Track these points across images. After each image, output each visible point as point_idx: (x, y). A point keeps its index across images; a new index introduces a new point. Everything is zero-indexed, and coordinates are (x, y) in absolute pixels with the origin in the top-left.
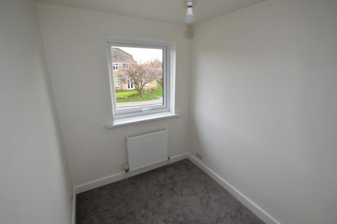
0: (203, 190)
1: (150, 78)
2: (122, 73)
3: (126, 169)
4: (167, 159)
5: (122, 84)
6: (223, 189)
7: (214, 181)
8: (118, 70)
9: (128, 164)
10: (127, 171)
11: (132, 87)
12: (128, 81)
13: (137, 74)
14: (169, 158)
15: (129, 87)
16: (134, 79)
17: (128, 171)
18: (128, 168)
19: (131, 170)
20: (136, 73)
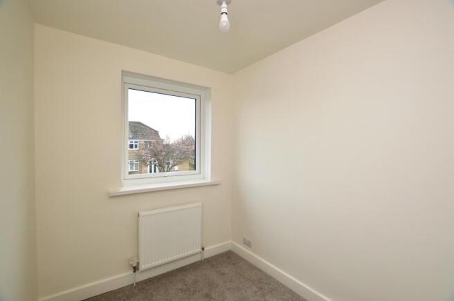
0: (256, 292)
1: (180, 159)
2: (143, 152)
3: (135, 265)
4: (200, 249)
5: (141, 167)
6: (287, 288)
7: (271, 278)
8: (138, 149)
9: (138, 256)
10: (135, 269)
11: (155, 171)
12: (150, 162)
13: (164, 153)
14: (203, 249)
15: (151, 172)
16: (158, 160)
17: (138, 269)
18: (138, 263)
19: (142, 267)
20: (161, 151)
